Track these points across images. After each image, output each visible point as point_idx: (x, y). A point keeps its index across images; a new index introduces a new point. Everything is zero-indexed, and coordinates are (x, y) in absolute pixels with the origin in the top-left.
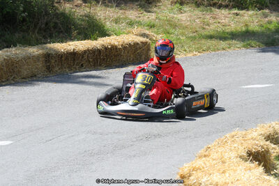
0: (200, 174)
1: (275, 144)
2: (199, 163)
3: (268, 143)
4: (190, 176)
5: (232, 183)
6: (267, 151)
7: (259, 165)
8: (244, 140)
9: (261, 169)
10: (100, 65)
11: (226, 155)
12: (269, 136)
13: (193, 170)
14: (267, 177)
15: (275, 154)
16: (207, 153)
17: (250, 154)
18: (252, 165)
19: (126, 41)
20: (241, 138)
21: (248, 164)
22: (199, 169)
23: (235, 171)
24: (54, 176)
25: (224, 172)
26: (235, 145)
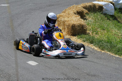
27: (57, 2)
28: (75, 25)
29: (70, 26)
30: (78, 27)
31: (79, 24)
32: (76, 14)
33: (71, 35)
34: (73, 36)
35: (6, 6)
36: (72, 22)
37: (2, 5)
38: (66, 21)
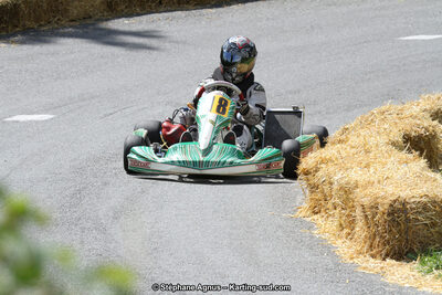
0: (332, 168)
2: (331, 151)
3: (436, 122)
4: (316, 171)
5: (379, 182)
6: (434, 136)
7: (421, 155)
8: (400, 119)
9: (423, 162)
11: (372, 141)
12: (437, 113)
13: (322, 162)
14: (432, 175)
16: (344, 137)
17: (407, 138)
18: (411, 156)
20: (395, 115)
21: (404, 155)
22: (331, 160)
23: (384, 164)
24: (114, 169)
25: (367, 166)
26: (386, 126)
27: (290, 92)
28: (404, 204)
29: (381, 209)
30: (420, 213)
31: (423, 199)
32: (401, 149)
33: (387, 255)
34: (397, 260)
35: (37, 122)
36: (390, 189)
37: (15, 118)
38: (357, 187)
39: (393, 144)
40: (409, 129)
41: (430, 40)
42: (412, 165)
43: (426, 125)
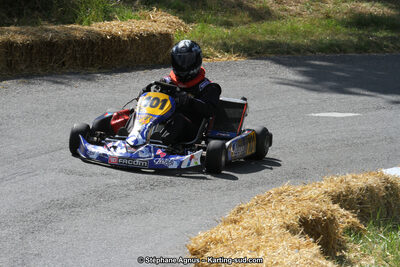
1: (347, 209)
2: (222, 231)
3: (336, 206)
4: (205, 252)
6: (332, 221)
7: (315, 241)
8: (298, 200)
9: (316, 248)
10: (92, 65)
11: (266, 224)
12: (339, 197)
14: (323, 262)
15: (344, 225)
16: (237, 217)
17: (304, 222)
19: (136, 30)
20: (293, 197)
21: (297, 239)
22: (220, 241)
23: (274, 249)
25: (257, 250)
26: (283, 208)
39: (288, 227)
40: (306, 211)
41: (343, 118)
42: (304, 251)
43: (324, 209)
